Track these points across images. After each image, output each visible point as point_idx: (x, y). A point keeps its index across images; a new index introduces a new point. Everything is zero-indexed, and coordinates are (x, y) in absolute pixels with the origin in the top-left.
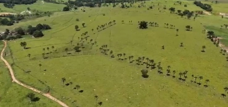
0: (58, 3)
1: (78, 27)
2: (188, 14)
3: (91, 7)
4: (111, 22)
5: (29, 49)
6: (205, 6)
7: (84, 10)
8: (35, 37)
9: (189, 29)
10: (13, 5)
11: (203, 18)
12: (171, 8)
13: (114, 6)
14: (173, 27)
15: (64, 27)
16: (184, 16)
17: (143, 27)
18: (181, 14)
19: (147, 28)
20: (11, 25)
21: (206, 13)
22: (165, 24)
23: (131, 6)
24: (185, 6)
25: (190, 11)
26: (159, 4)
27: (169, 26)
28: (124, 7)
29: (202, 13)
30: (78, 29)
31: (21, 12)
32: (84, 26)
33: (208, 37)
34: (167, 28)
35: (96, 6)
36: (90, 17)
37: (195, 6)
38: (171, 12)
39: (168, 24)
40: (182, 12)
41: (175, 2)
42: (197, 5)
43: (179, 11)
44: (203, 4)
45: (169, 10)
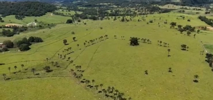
0: (65, 16)
1: (67, 42)
2: (189, 29)
3: (93, 20)
4: (102, 37)
5: (3, 65)
6: (210, 21)
7: (86, 23)
8: (21, 51)
9: (185, 49)
10: (24, 17)
11: (206, 35)
12: (172, 22)
13: (115, 19)
14: (167, 45)
15: (56, 41)
16: (184, 32)
17: (133, 44)
18: (182, 29)
19: (138, 44)
20: (10, 36)
21: (210, 29)
22: (158, 41)
23: (131, 20)
24: (189, 21)
25: (193, 26)
26: (160, 18)
27: (162, 44)
28: (124, 21)
29: (205, 29)
30: (67, 43)
31: (27, 24)
32: (75, 40)
33: (206, 61)
34: (161, 46)
35: (98, 19)
36: (87, 30)
37: (200, 20)
38: (171, 27)
39: (161, 42)
40: (182, 28)
41: (179, 17)
42: (202, 20)
43: (180, 26)
44: (208, 19)
45: (170, 24)
